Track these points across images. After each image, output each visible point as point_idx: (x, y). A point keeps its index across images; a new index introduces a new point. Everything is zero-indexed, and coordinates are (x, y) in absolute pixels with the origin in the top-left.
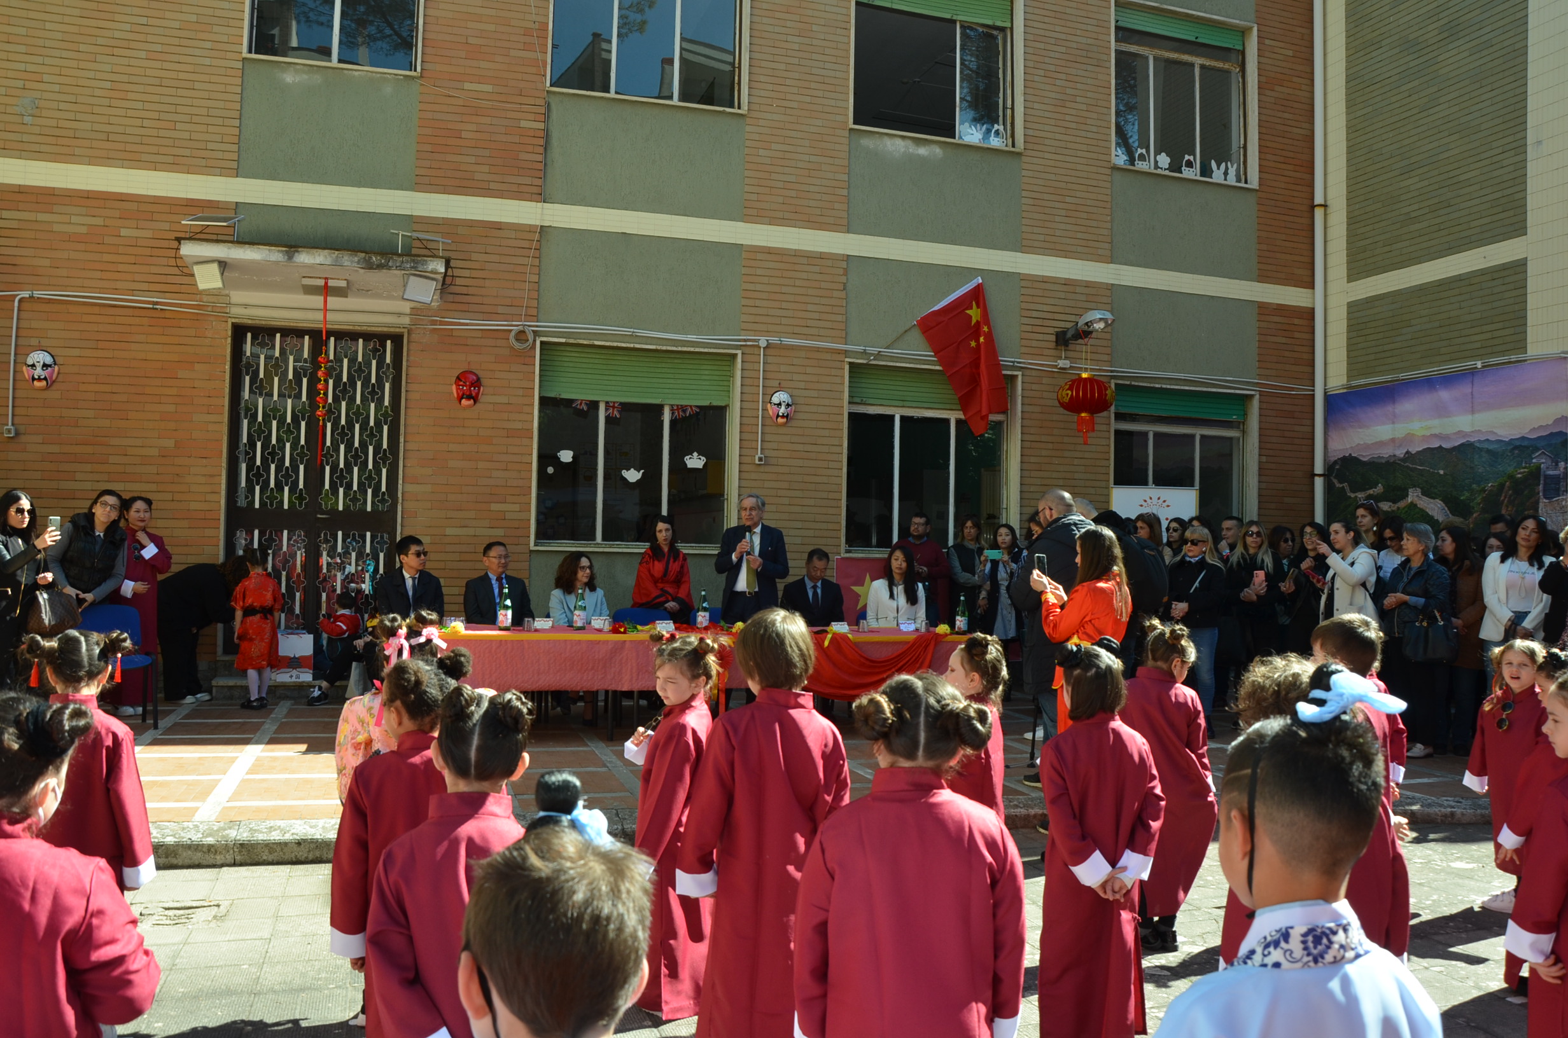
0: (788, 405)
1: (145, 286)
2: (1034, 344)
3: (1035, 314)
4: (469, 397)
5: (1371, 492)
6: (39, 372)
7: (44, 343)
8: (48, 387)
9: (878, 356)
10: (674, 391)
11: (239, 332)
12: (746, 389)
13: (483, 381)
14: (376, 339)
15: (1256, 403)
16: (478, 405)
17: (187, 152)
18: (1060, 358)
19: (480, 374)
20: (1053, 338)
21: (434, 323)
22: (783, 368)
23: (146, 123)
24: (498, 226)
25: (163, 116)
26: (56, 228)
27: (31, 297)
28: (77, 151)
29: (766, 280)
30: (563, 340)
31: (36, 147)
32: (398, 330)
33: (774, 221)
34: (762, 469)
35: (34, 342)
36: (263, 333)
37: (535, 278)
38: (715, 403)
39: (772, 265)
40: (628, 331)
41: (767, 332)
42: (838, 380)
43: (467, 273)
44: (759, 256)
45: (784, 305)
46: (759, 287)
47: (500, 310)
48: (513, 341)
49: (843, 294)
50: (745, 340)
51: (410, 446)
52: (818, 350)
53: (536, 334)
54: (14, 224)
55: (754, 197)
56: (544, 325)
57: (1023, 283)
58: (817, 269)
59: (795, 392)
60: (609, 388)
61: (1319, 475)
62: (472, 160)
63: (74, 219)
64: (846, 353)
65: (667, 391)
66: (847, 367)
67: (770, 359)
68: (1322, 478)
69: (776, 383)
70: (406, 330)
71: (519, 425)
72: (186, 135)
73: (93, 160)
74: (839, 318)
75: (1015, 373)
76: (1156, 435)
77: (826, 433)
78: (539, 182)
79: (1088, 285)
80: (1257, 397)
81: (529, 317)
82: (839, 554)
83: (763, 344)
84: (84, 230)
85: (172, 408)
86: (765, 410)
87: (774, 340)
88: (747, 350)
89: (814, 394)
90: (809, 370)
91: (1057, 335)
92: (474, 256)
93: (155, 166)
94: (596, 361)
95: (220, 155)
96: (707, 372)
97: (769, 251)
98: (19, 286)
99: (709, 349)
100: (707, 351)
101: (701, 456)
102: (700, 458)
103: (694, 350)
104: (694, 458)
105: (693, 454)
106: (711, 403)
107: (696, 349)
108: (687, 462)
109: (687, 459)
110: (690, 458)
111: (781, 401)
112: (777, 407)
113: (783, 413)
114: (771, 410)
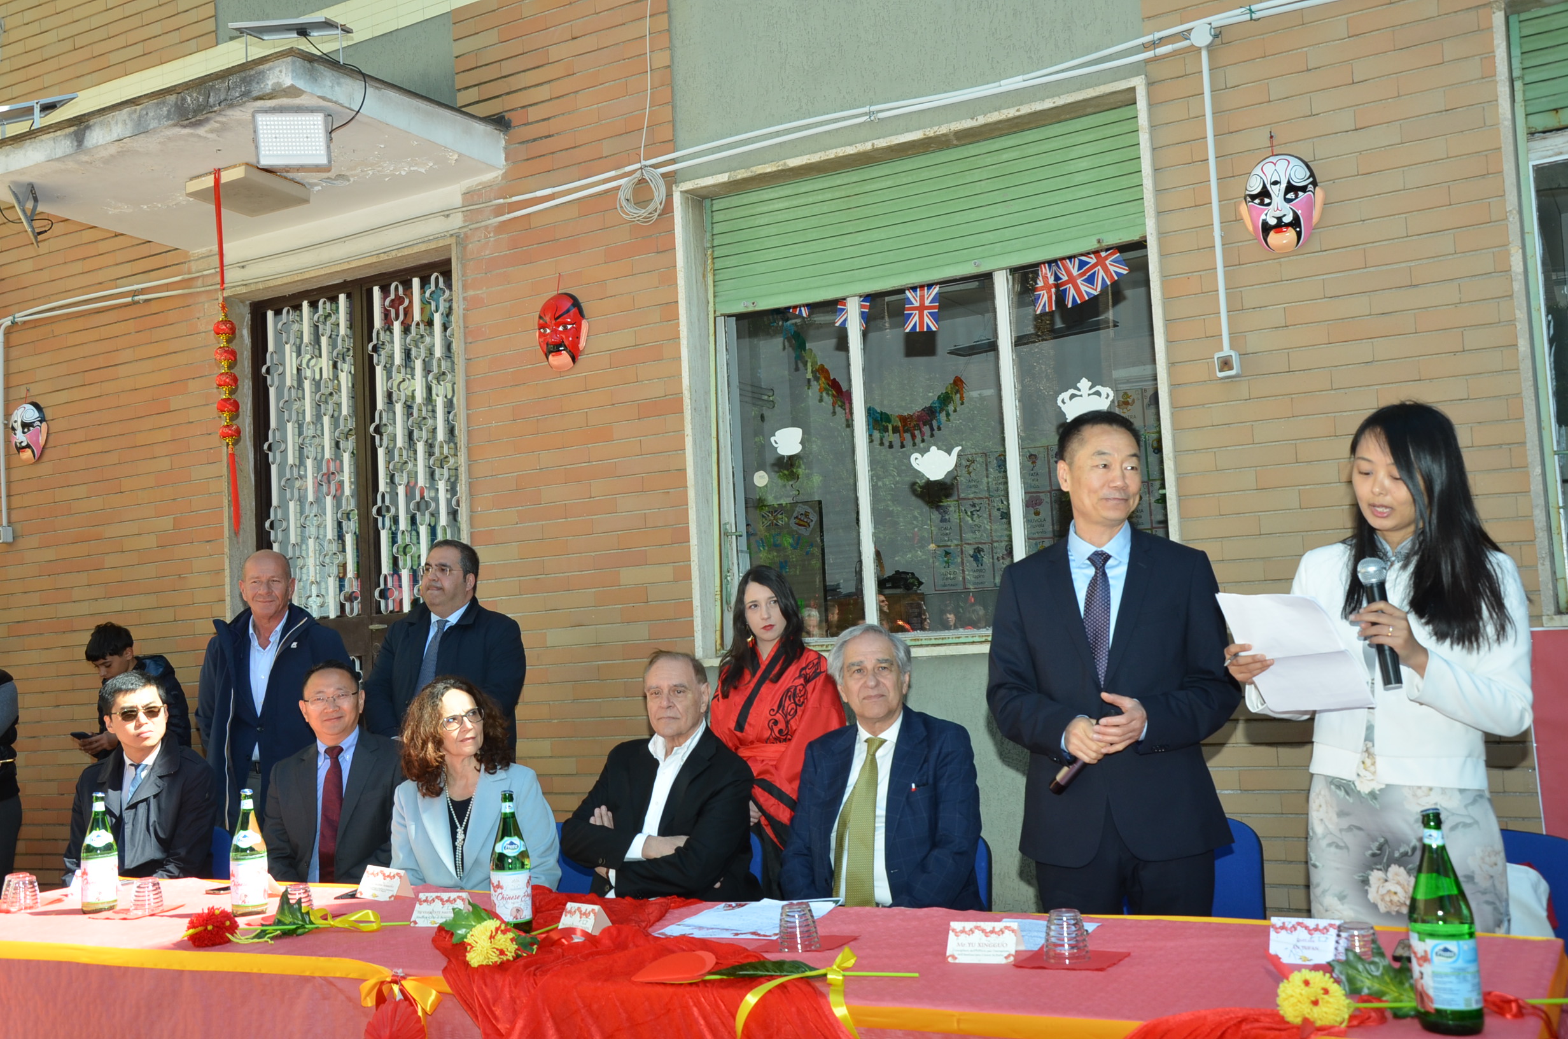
1: (127, 269)
7: (33, 390)
10: (1008, 233)
12: (1171, 179)
21: (499, 211)
27: (14, 323)
30: (723, 178)
32: (441, 243)
36: (287, 305)
37: (661, 59)
38: (1113, 239)
40: (854, 116)
43: (543, 93)
47: (607, 148)
48: (625, 208)
50: (1154, 45)
53: (674, 178)
56: (689, 156)
59: (1324, 147)
60: (857, 263)
65: (991, 237)
67: (1230, 76)
69: (1260, 138)
70: (453, 241)
71: (656, 390)
81: (654, 147)
83: (1201, 35)
85: (166, 463)
86: (1231, 221)
87: (1230, 16)
88: (1162, 71)
89: (1391, 134)
90: (1360, 71)
92: (555, 53)
93: (125, 69)
94: (825, 208)
96: (1084, 164)
99: (1056, 99)
100: (1051, 105)
101: (1098, 388)
102: (1098, 393)
103: (1018, 114)
104: (1081, 396)
105: (1078, 385)
106: (1099, 241)
107: (1021, 107)
108: (1064, 408)
109: (1063, 402)
110: (1072, 396)
111: (1264, 186)
112: (1259, 204)
113: (1279, 219)
114: (1249, 217)
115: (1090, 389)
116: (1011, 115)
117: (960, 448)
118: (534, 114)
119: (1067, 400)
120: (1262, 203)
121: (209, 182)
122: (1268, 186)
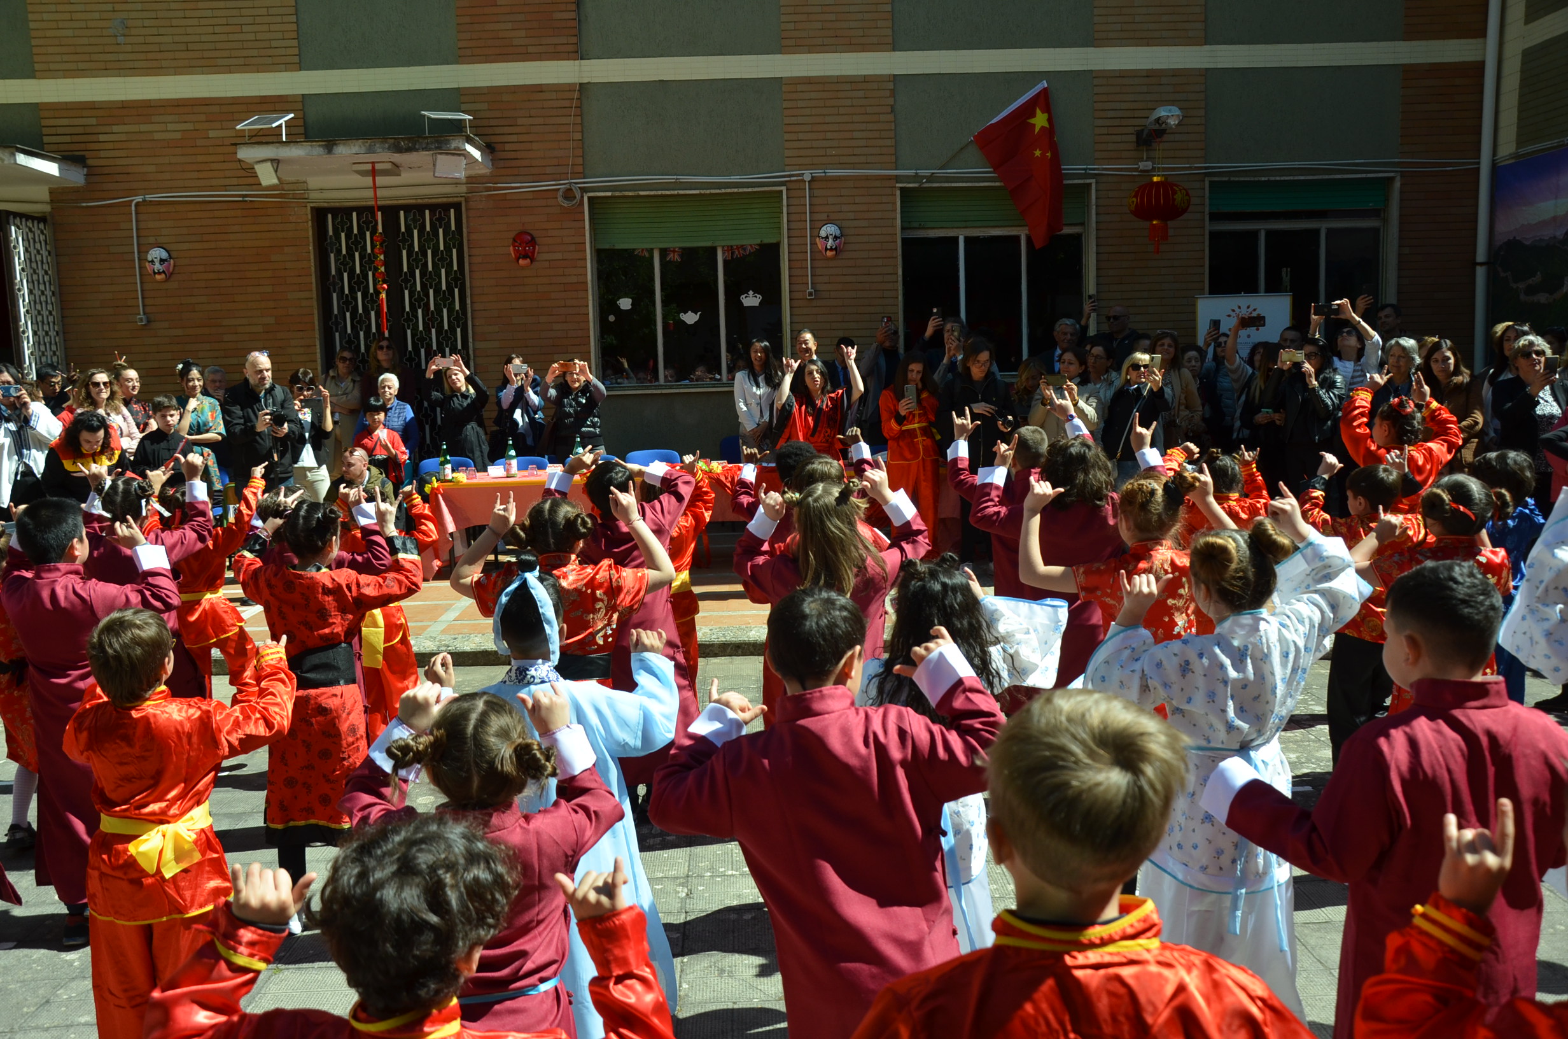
0: (836, 238)
1: (235, 181)
2: (1109, 147)
3: (1111, 114)
4: (525, 257)
6: (157, 266)
7: (161, 240)
8: (167, 280)
9: (931, 178)
10: (724, 233)
11: (320, 214)
12: (793, 225)
13: (538, 240)
14: (440, 210)
15: (1397, 184)
16: (536, 264)
17: (254, 53)
18: (1142, 160)
19: (535, 234)
20: (1133, 138)
21: (489, 189)
22: (832, 200)
23: (217, 29)
24: (538, 89)
25: (231, 21)
26: (157, 136)
27: (144, 201)
28: (164, 64)
29: (808, 111)
30: (609, 194)
31: (130, 64)
32: (456, 200)
33: (812, 49)
35: (152, 240)
36: (342, 213)
37: (578, 136)
38: (766, 241)
39: (813, 95)
40: (670, 178)
41: (813, 166)
42: (888, 207)
43: (514, 138)
44: (800, 88)
45: (829, 135)
46: (800, 120)
47: (549, 170)
48: (560, 199)
49: (891, 117)
50: (788, 176)
51: (477, 306)
52: (867, 178)
53: (584, 190)
54: (123, 137)
55: (791, 26)
56: (590, 181)
57: (1096, 82)
58: (861, 94)
59: (844, 224)
61: (1481, 264)
62: (509, 26)
63: (170, 127)
64: (897, 179)
65: (717, 233)
66: (898, 193)
67: (817, 193)
68: (1483, 268)
69: (824, 216)
70: (463, 199)
71: (574, 279)
72: (252, 37)
73: (178, 70)
74: (889, 142)
75: (1088, 181)
76: (1269, 233)
77: (880, 262)
78: (573, 40)
79: (1175, 73)
80: (1398, 178)
81: (575, 175)
83: (807, 177)
84: (178, 136)
85: (269, 289)
86: (813, 244)
87: (818, 173)
88: (792, 186)
89: (864, 223)
90: (858, 200)
91: (1139, 134)
92: (520, 121)
93: (229, 69)
94: (644, 211)
95: (283, 51)
97: (809, 81)
98: (133, 192)
99: (753, 189)
100: (751, 191)
101: (756, 294)
102: (756, 297)
103: (737, 191)
104: (749, 297)
105: (749, 293)
106: (761, 241)
107: (738, 189)
108: (743, 301)
110: (746, 297)
111: (827, 235)
112: (824, 240)
113: (832, 246)
114: (820, 244)
115: (753, 294)
116: (735, 191)
117: (701, 313)
118: (508, 147)
119: (744, 298)
120: (826, 240)
121: (369, 167)
122: (829, 235)
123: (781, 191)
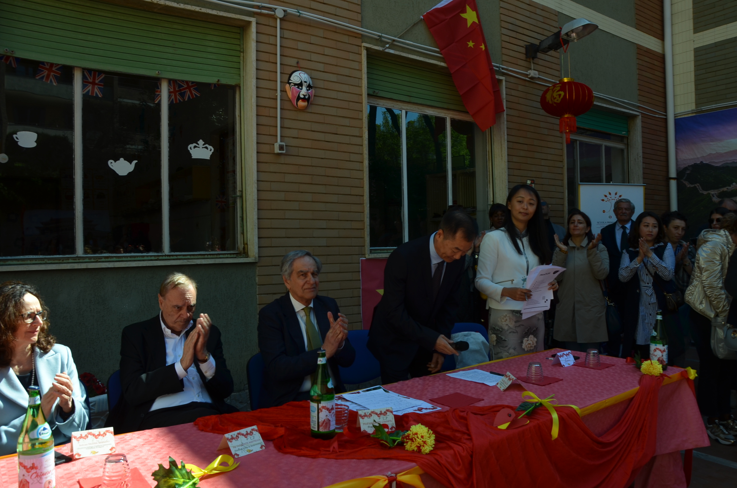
2: (512, 53)
3: (510, 27)
5: (725, 189)
9: (392, 44)
12: (262, 65)
15: (639, 122)
18: (530, 69)
20: (523, 50)
22: (301, 46)
34: (282, 160)
38: (224, 81)
41: (283, 3)
42: (355, 65)
50: (258, 7)
52: (335, 30)
59: (316, 75)
61: (674, 179)
64: (362, 37)
66: (364, 53)
67: (287, 34)
68: (675, 181)
69: (293, 62)
75: (501, 78)
76: (580, 144)
77: (346, 122)
80: (640, 117)
82: (364, 255)
83: (279, 13)
87: (291, 11)
88: (263, 20)
89: (333, 78)
90: (327, 51)
91: (527, 48)
96: (212, 44)
99: (218, 12)
100: (216, 14)
101: (207, 145)
102: (206, 148)
103: (200, 11)
104: (199, 147)
105: (198, 142)
106: (218, 80)
107: (202, 9)
108: (191, 151)
109: (191, 148)
110: (195, 147)
111: (301, 82)
112: (297, 88)
113: (304, 96)
114: (290, 91)
115: (204, 145)
116: (196, 10)
117: (136, 161)
119: (192, 148)
120: (298, 88)
122: (303, 82)
123: (249, 23)
